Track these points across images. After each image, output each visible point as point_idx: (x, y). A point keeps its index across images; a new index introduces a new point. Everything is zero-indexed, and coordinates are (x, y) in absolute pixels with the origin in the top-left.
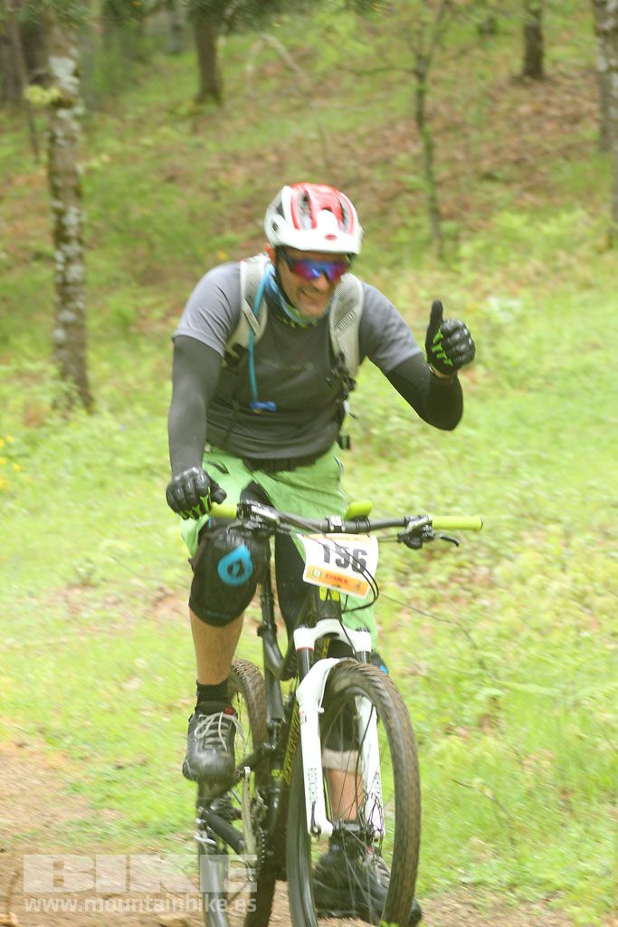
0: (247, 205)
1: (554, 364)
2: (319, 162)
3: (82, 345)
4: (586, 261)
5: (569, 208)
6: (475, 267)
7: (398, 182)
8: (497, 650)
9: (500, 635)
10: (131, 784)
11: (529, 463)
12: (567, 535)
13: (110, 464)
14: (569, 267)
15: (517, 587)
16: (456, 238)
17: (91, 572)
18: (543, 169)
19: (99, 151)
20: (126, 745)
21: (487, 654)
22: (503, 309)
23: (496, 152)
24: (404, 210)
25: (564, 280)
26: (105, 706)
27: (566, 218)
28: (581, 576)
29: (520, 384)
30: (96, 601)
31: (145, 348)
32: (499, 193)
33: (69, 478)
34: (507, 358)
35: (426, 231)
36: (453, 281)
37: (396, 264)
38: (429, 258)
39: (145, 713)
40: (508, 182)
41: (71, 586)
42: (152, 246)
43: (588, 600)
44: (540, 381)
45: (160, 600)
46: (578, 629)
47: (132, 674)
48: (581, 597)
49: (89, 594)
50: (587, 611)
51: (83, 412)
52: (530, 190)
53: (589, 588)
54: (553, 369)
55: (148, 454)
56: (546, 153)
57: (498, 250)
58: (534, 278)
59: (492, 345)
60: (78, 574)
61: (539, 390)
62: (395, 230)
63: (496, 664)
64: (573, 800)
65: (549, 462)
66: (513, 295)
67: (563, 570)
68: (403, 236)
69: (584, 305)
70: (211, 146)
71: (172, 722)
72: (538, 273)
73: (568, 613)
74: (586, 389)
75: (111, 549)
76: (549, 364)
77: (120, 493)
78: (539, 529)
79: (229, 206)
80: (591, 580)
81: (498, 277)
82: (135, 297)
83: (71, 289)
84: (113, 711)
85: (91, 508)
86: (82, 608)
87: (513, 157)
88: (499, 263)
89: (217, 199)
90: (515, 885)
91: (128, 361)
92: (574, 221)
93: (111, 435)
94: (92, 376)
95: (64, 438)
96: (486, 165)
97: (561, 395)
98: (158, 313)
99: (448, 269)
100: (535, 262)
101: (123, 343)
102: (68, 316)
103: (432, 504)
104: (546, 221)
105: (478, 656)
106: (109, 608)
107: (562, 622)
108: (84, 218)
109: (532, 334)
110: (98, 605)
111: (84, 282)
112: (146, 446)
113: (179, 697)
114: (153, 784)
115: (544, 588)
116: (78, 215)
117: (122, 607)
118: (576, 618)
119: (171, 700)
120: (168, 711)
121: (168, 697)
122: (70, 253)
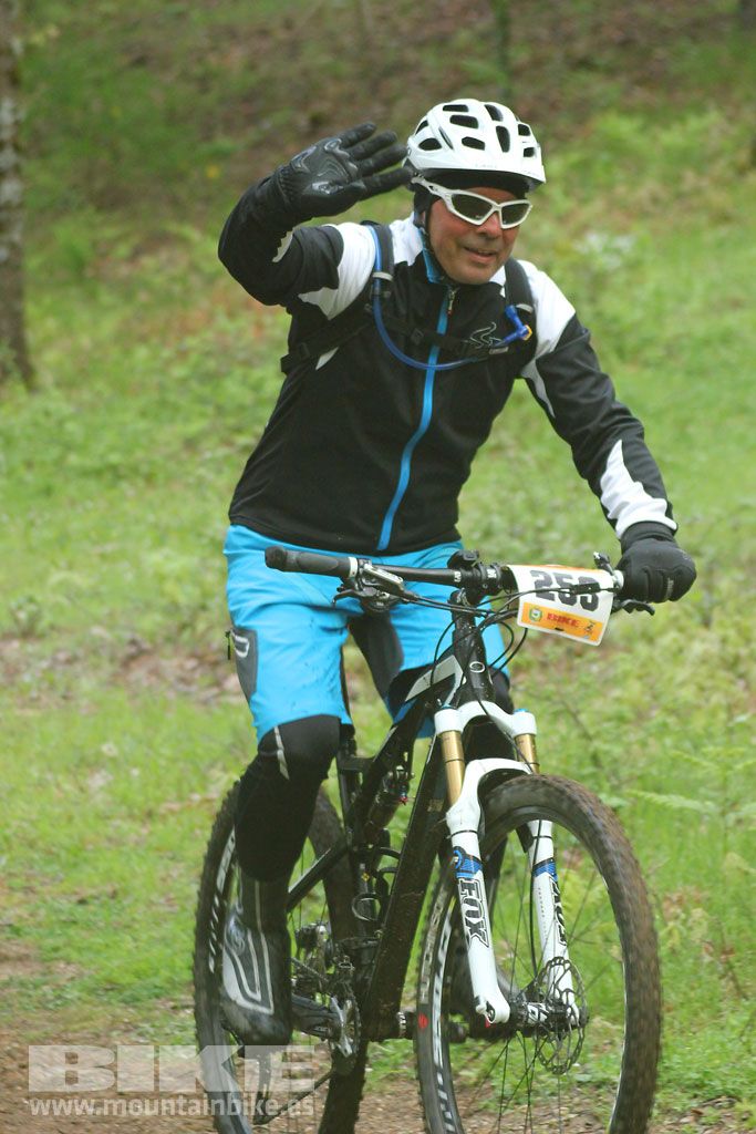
0: (249, 97)
1: (679, 330)
2: (348, 41)
3: (18, 293)
4: (721, 183)
5: (700, 110)
6: (568, 191)
7: (457, 70)
8: (617, 739)
9: (620, 719)
10: (96, 926)
13: (59, 462)
14: (698, 191)
15: (642, 649)
17: (34, 618)
18: (660, 53)
19: (41, 23)
20: (89, 869)
21: (606, 747)
22: (607, 250)
23: (596, 29)
25: (691, 210)
26: (57, 811)
27: (694, 123)
28: (732, 633)
29: (635, 357)
30: (41, 658)
31: (106, 298)
32: (599, 87)
33: (2, 482)
34: (615, 320)
36: (538, 209)
39: (113, 822)
40: (611, 72)
41: (7, 636)
42: (117, 156)
43: (742, 668)
44: (661, 352)
45: (132, 658)
47: (96, 764)
48: (732, 664)
49: (31, 648)
50: (741, 683)
51: (20, 389)
52: (640, 82)
53: (744, 651)
54: (678, 337)
56: (665, 31)
57: (598, 168)
58: (649, 207)
59: (593, 301)
60: (17, 621)
61: (658, 365)
63: (615, 761)
66: (622, 230)
67: (706, 624)
69: (720, 245)
70: (196, 15)
71: (152, 834)
72: (655, 201)
73: (715, 689)
74: (725, 364)
75: (64, 586)
76: (672, 328)
77: (73, 503)
79: (221, 101)
81: (598, 206)
82: (92, 227)
83: (3, 216)
84: (70, 819)
85: (33, 525)
86: (23, 667)
87: (617, 36)
88: (599, 186)
89: (205, 90)
91: (83, 316)
92: (706, 127)
93: (61, 423)
94: (32, 337)
96: (581, 47)
97: (690, 373)
98: (123, 250)
100: (650, 186)
101: (74, 291)
103: (518, 528)
104: (666, 126)
105: (591, 749)
106: (60, 668)
107: (707, 700)
108: (22, 115)
109: (650, 286)
110: (44, 664)
111: (21, 206)
112: (110, 437)
113: (166, 801)
114: (128, 927)
115: (681, 651)
116: (14, 111)
117: (78, 667)
118: (727, 694)
119: (152, 804)
120: (147, 820)
121: (148, 799)
122: (3, 164)
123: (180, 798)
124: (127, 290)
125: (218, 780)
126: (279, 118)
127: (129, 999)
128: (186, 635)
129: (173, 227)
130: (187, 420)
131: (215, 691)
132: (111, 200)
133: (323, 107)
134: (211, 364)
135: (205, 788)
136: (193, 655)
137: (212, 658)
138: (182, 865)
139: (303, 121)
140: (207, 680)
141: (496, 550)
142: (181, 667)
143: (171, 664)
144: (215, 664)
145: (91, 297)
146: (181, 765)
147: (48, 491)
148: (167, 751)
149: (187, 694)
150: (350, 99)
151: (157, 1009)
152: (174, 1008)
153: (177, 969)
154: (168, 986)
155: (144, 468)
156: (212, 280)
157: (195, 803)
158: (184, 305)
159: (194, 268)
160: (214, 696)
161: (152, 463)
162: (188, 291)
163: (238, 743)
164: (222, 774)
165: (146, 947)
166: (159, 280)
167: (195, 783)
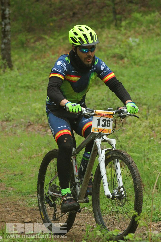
0: (60, 9)
1: (148, 58)
3: (10, 50)
4: (158, 27)
5: (154, 12)
6: (126, 29)
7: (104, 3)
8: (126, 142)
9: (126, 138)
10: (17, 180)
11: (139, 87)
12: (148, 109)
13: (16, 85)
14: (153, 29)
15: (133, 124)
16: (121, 20)
17: (9, 117)
20: (17, 168)
21: (123, 144)
22: (133, 41)
24: (106, 11)
25: (152, 33)
26: (11, 157)
27: (153, 15)
28: (152, 121)
29: (138, 64)
30: (10, 125)
31: (28, 51)
32: (134, 7)
33: (4, 89)
34: (134, 56)
35: (112, 18)
36: (120, 33)
37: (103, 28)
38: (112, 26)
39: (22, 159)
40: (136, 4)
41: (3, 121)
42: (31, 21)
43: (153, 128)
44: (143, 63)
45: (29, 126)
46: (150, 137)
47: (19, 147)
48: (152, 127)
49: (8, 123)
50: (153, 131)
51: (9, 69)
52: (143, 6)
53: (154, 125)
54: (147, 60)
55: (27, 82)
57: (133, 24)
58: (143, 33)
59: (130, 52)
60: (5, 118)
61: (143, 66)
62: (102, 17)
63: (125, 147)
64: (145, 188)
65: (145, 87)
66: (136, 37)
67: (147, 119)
68: (105, 19)
69: (157, 40)
71: (30, 161)
72: (144, 31)
73: (147, 132)
74: (157, 66)
75: (15, 111)
76: (146, 58)
77: (19, 94)
78: (141, 107)
79: (54, 9)
80: (155, 123)
81: (132, 32)
82: (26, 36)
83: (6, 33)
84: (13, 158)
85: (10, 98)
86: (6, 127)
88: (133, 28)
89: (51, 7)
90: (127, 212)
91: (23, 54)
92: (155, 15)
93: (17, 77)
94: (13, 59)
95: (3, 77)
97: (149, 67)
98: (32, 41)
99: (118, 29)
100: (143, 28)
101: (22, 49)
102: (5, 41)
104: (147, 16)
105: (120, 144)
106: (14, 128)
107: (145, 135)
108: (11, 12)
109: (141, 49)
110: (11, 127)
111: (10, 31)
112: (27, 80)
113: (33, 155)
114: (24, 180)
115: (140, 124)
116: (9, 11)
117: (18, 127)
118: (150, 134)
120: (29, 159)
121: (30, 154)
122: (6, 22)
123: (36, 154)
124: (33, 49)
126: (66, 13)
127: (23, 195)
128: (40, 121)
129: (43, 36)
130: (43, 76)
131: (46, 132)
132: (30, 30)
133: (76, 11)
134: (49, 65)
135: (41, 152)
136: (41, 125)
138: (36, 168)
139: (71, 14)
140: (44, 130)
141: (104, 104)
142: (39, 128)
143: (36, 127)
144: (46, 127)
145: (25, 51)
146: (37, 147)
147: (14, 91)
148: (34, 145)
149: (39, 133)
150: (81, 9)
151: (29, 197)
152: (32, 196)
153: (33, 189)
154: (31, 192)
155: (34, 86)
156: (51, 47)
157: (40, 155)
158: (45, 52)
159: (47, 45)
160: (45, 134)
161: (36, 85)
162: (45, 49)
163: (49, 143)
164: (44, 149)
165: (27, 184)
166: (39, 47)
167: (40, 151)
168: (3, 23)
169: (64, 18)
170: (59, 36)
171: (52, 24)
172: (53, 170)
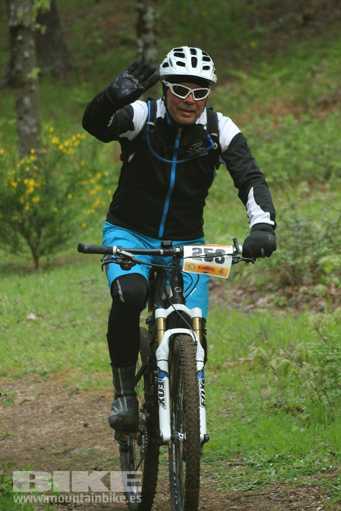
0: (271, 8)
71: (220, 377)
79: (258, 8)
89: (250, 3)
108: (158, 16)
111: (157, 61)
113: (226, 361)
116: (154, 13)
119: (219, 363)
120: (217, 370)
121: (217, 360)
122: (148, 41)
123: (234, 360)
125: (253, 350)
126: (287, 17)
128: (237, 277)
129: (233, 72)
131: (252, 306)
133: (309, 11)
135: (246, 355)
136: (240, 288)
137: (251, 289)
138: (234, 393)
139: (300, 18)
140: (247, 301)
142: (235, 293)
143: (230, 293)
144: (252, 292)
146: (234, 343)
148: (227, 336)
149: (237, 307)
150: (324, 7)
151: (222, 466)
152: (230, 465)
154: (227, 454)
156: (252, 99)
157: (242, 362)
158: (238, 112)
159: (243, 93)
160: (252, 308)
161: (221, 191)
162: (240, 104)
163: (264, 333)
164: (255, 347)
165: (216, 434)
166: (225, 99)
167: (241, 352)
168: (140, 43)
169: (282, 29)
170: (272, 72)
171: (254, 44)
172: (277, 398)
